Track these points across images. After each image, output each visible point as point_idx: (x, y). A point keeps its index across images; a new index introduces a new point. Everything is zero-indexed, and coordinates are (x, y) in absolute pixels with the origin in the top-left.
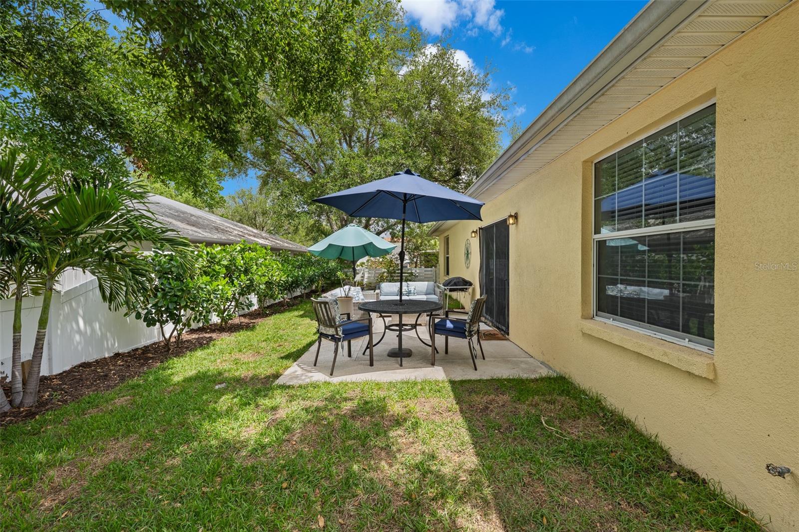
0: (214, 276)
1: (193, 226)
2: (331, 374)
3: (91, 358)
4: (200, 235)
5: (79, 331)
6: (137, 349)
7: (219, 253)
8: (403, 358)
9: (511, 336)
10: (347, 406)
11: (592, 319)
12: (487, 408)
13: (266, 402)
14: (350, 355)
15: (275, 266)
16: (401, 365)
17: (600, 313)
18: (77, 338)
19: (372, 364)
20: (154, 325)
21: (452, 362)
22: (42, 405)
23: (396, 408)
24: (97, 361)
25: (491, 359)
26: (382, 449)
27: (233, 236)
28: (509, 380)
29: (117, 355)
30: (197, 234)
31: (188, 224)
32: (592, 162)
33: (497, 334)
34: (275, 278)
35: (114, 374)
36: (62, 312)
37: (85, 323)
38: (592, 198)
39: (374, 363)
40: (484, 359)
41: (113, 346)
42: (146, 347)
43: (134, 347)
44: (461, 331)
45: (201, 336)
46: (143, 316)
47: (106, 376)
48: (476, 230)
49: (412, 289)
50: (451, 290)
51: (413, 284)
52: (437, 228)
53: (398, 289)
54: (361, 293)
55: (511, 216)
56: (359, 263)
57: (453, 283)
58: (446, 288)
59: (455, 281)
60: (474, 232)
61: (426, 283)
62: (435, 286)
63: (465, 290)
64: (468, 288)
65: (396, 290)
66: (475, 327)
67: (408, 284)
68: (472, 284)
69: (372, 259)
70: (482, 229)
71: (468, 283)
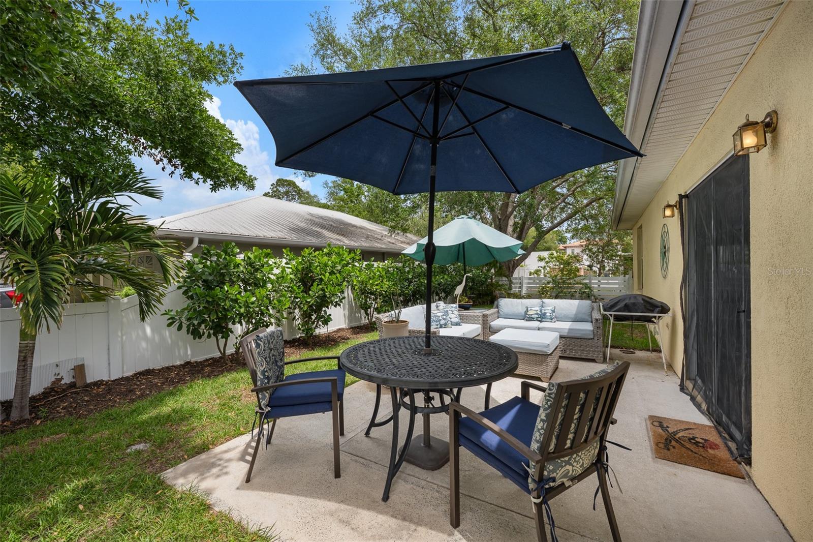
1: (343, 235)
2: (249, 479)
3: (157, 365)
5: (145, 337)
9: (757, 475)
16: (386, 497)
18: (144, 344)
19: (338, 473)
29: (188, 363)
33: (714, 446)
37: (152, 330)
43: (208, 356)
48: (674, 200)
49: (548, 311)
50: (617, 318)
51: (551, 304)
52: (618, 213)
53: (525, 309)
54: (456, 313)
55: (749, 125)
56: (533, 271)
57: (622, 305)
58: (607, 313)
59: (627, 301)
60: (669, 206)
61: (575, 302)
62: (593, 309)
63: (653, 319)
64: (659, 317)
65: (522, 310)
66: (568, 463)
67: (543, 302)
68: (669, 310)
69: (551, 265)
70: (686, 196)
71: (657, 307)
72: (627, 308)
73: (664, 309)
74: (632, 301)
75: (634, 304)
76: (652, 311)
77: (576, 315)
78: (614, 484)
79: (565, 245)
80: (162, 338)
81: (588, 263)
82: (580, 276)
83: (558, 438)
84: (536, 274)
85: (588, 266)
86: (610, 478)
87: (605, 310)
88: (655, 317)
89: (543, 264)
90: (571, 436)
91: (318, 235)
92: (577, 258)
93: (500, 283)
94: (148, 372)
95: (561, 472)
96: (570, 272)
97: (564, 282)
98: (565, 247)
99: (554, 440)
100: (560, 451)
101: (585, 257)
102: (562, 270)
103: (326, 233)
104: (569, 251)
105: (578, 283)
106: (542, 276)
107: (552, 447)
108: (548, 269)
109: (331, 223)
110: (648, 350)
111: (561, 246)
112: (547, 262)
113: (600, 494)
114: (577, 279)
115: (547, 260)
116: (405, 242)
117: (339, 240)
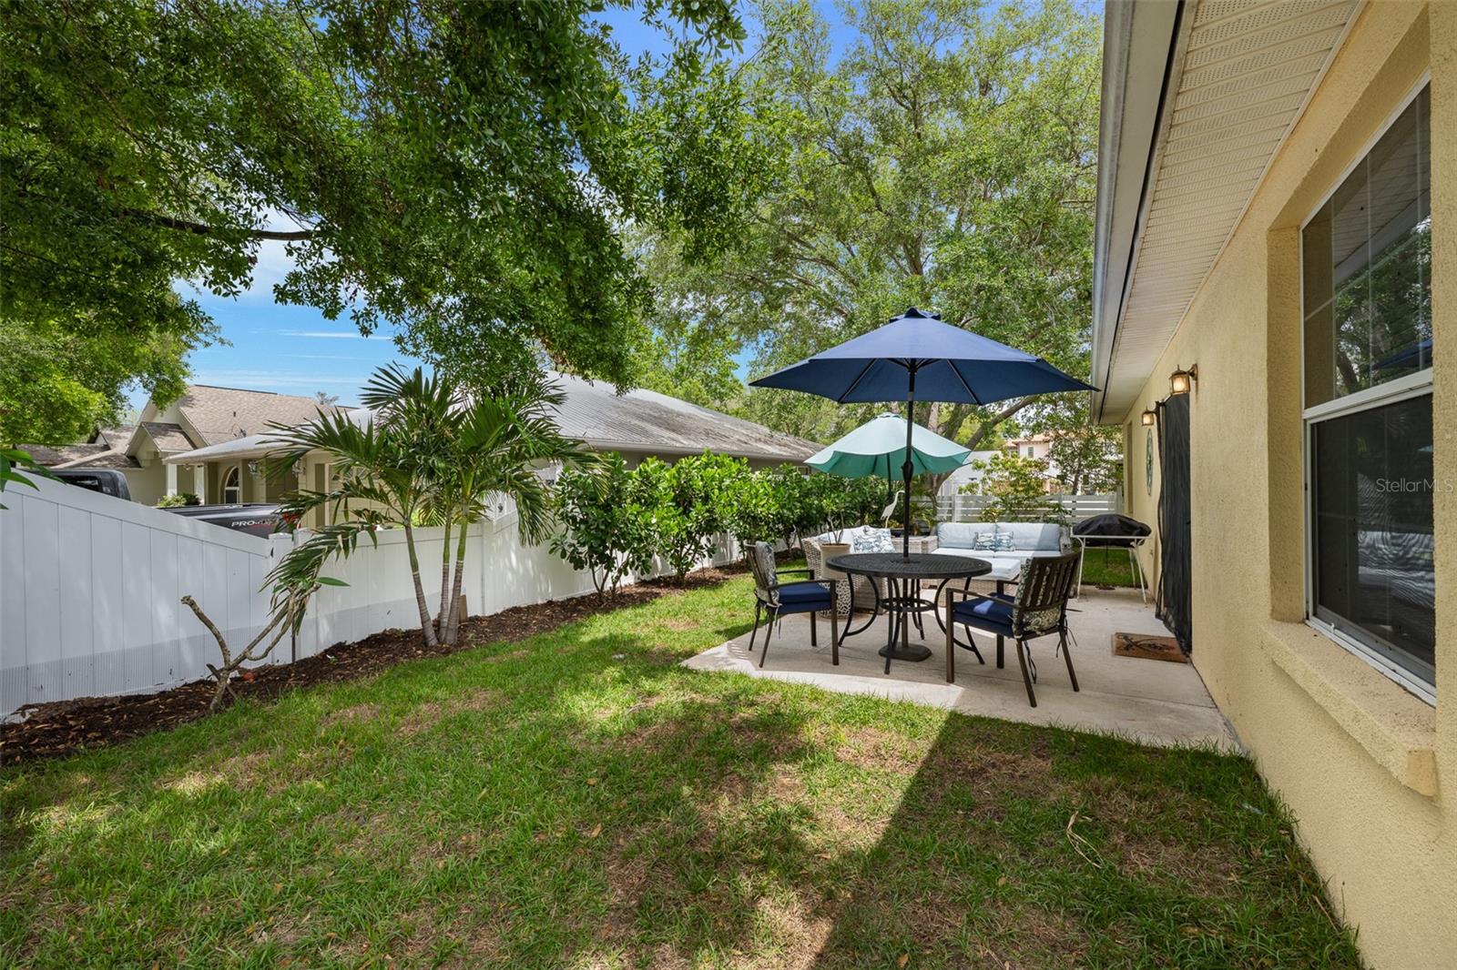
0: (651, 503)
1: (674, 431)
2: (761, 666)
3: (523, 602)
4: (678, 445)
5: (511, 568)
6: (572, 599)
7: (655, 471)
8: (893, 661)
9: (1195, 655)
10: (746, 713)
11: (1303, 622)
12: (983, 770)
13: (647, 684)
14: (814, 643)
15: (761, 491)
16: (887, 672)
17: (1322, 610)
18: (510, 576)
19: (836, 662)
20: (582, 568)
21: (997, 684)
22: (460, 644)
23: (812, 733)
24: (528, 608)
25: (1098, 694)
26: (742, 779)
27: (728, 444)
28: (1082, 737)
29: (550, 603)
30: (674, 443)
31: (667, 429)
32: (1298, 229)
34: (759, 510)
35: (535, 624)
36: (494, 545)
38: (1299, 317)
39: (840, 660)
40: (1076, 689)
41: (548, 592)
42: (583, 597)
43: (570, 596)
44: (1004, 622)
45: (649, 590)
46: (568, 554)
47: (526, 625)
48: (1153, 407)
49: (1005, 538)
50: (1091, 543)
51: (1008, 528)
52: (1098, 406)
53: (974, 536)
54: (889, 539)
55: (1179, 374)
56: (964, 486)
57: (1095, 527)
58: (1078, 537)
59: (1101, 522)
60: (1147, 412)
61: (1039, 526)
62: (1061, 534)
63: (1132, 543)
64: (1138, 540)
65: (969, 537)
66: (1039, 616)
67: (997, 527)
68: (1150, 532)
69: (995, 476)
70: (1163, 404)
71: (1136, 528)
72: (1101, 530)
73: (1144, 531)
74: (1107, 522)
75: (1109, 526)
76: (1130, 534)
77: (1040, 542)
78: (1072, 641)
79: (1017, 440)
80: (526, 570)
81: (1058, 472)
82: (1045, 493)
83: (1032, 596)
84: (971, 491)
85: (1058, 477)
86: (1069, 638)
87: (1075, 534)
88: (1133, 540)
89: (980, 474)
90: (1040, 597)
91: (645, 433)
92: (1041, 466)
93: (920, 505)
94: (516, 610)
95: (1034, 621)
96: (1028, 488)
97: (1019, 504)
98: (1017, 444)
99: (1029, 599)
100: (1033, 607)
101: (1053, 463)
102: (1013, 485)
103: (655, 430)
104: (1024, 451)
105: (1041, 505)
106: (979, 494)
107: (1028, 603)
108: (990, 482)
109: (648, 411)
110: (1131, 586)
111: (1010, 442)
112: (989, 472)
113: (1061, 648)
114: (1040, 500)
115: (988, 467)
116: (760, 440)
117: (674, 440)
